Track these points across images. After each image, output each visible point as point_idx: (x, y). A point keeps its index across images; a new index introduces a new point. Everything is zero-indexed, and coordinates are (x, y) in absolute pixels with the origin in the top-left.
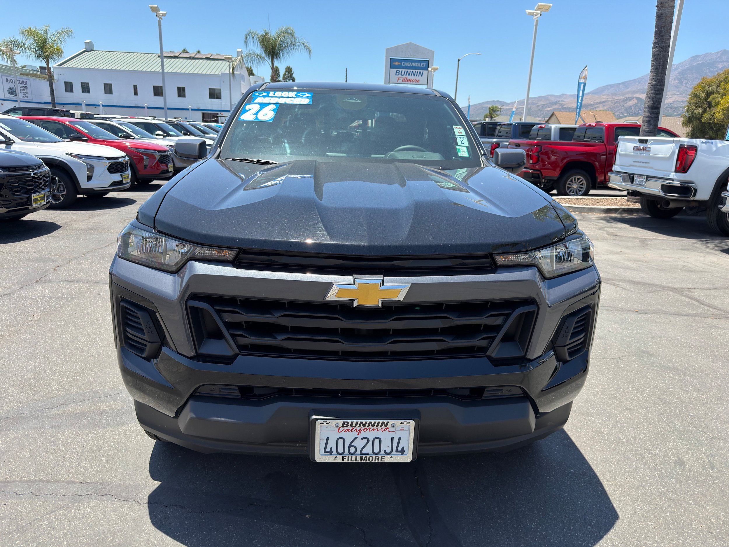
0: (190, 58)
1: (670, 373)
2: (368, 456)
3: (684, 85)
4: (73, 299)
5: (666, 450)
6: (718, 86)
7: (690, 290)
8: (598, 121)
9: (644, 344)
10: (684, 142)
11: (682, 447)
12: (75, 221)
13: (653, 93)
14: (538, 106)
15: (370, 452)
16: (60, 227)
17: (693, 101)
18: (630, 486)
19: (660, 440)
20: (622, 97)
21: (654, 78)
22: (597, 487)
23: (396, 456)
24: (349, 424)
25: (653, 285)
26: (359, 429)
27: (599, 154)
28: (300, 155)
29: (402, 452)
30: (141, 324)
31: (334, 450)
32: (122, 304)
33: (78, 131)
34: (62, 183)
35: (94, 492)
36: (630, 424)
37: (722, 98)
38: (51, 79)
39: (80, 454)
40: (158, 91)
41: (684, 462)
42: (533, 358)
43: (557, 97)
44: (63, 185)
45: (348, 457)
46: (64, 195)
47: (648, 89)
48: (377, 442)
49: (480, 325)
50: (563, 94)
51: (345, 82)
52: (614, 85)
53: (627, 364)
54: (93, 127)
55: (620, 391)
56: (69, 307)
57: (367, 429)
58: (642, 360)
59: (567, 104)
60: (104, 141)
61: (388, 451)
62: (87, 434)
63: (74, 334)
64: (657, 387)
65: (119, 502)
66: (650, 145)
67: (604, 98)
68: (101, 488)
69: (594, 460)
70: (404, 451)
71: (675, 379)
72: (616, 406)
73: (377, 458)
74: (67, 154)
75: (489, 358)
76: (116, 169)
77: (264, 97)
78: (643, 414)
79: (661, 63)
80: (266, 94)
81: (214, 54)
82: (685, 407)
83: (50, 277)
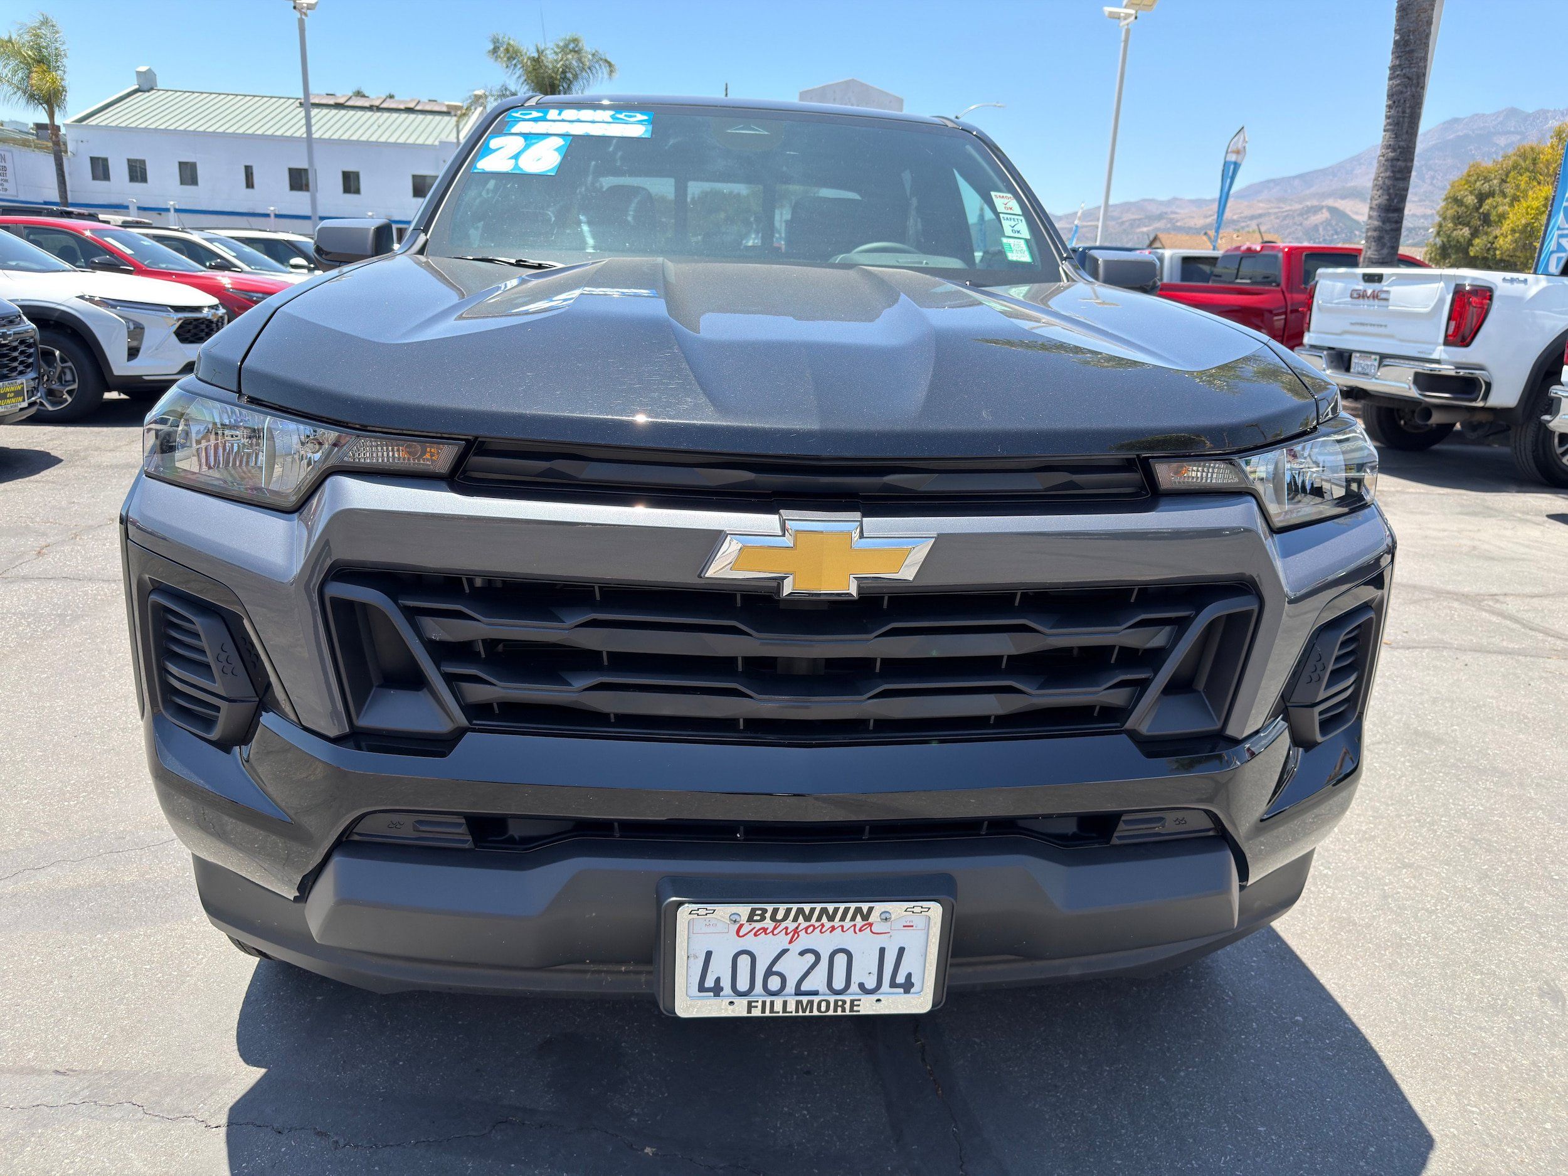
0: (371, 108)
1: (1487, 780)
2: (816, 999)
3: (1428, 181)
4: (76, 618)
5: (1514, 963)
6: (1504, 181)
7: (1497, 597)
8: (1266, 239)
9: (1417, 716)
10: (1464, 278)
11: (1549, 955)
12: (98, 449)
13: (1389, 177)
14: (1123, 223)
15: (822, 987)
16: (60, 461)
17: (1450, 213)
18: (1443, 1055)
19: (1494, 938)
20: (1297, 206)
21: (1392, 143)
22: (1365, 1059)
23: (892, 998)
24: (768, 915)
25: (1414, 587)
26: (792, 926)
27: (1270, 312)
28: (623, 251)
29: (908, 986)
30: (202, 652)
31: (726, 983)
32: (154, 598)
33: (110, 251)
34: (70, 364)
35: (89, 1096)
36: (1418, 902)
37: (1511, 205)
38: (58, 152)
39: (61, 995)
40: (299, 180)
41: (1560, 992)
42: (1244, 735)
43: (1161, 203)
44: (71, 369)
45: (764, 1003)
46: (74, 390)
47: (1378, 169)
48: (841, 960)
49: (1109, 649)
50: (1175, 199)
51: (723, 96)
52: (1283, 179)
53: (1387, 760)
54: (145, 243)
55: (1380, 823)
56: (64, 636)
57: (815, 928)
58: (1419, 751)
59: (1183, 219)
60: (171, 274)
61: (871, 984)
62: (85, 943)
63: (73, 699)
64: (1465, 814)
65: (155, 1122)
66: (1388, 286)
67: (1260, 207)
68: (109, 1087)
69: (1346, 990)
70: (912, 985)
71: (1502, 795)
72: (1379, 859)
73: (840, 1003)
74: (82, 297)
75: (1133, 735)
76: (196, 334)
77: (535, 120)
78: (1443, 878)
79: (1408, 111)
80: (540, 114)
81: (425, 99)
82: (1536, 859)
83: (25, 570)
